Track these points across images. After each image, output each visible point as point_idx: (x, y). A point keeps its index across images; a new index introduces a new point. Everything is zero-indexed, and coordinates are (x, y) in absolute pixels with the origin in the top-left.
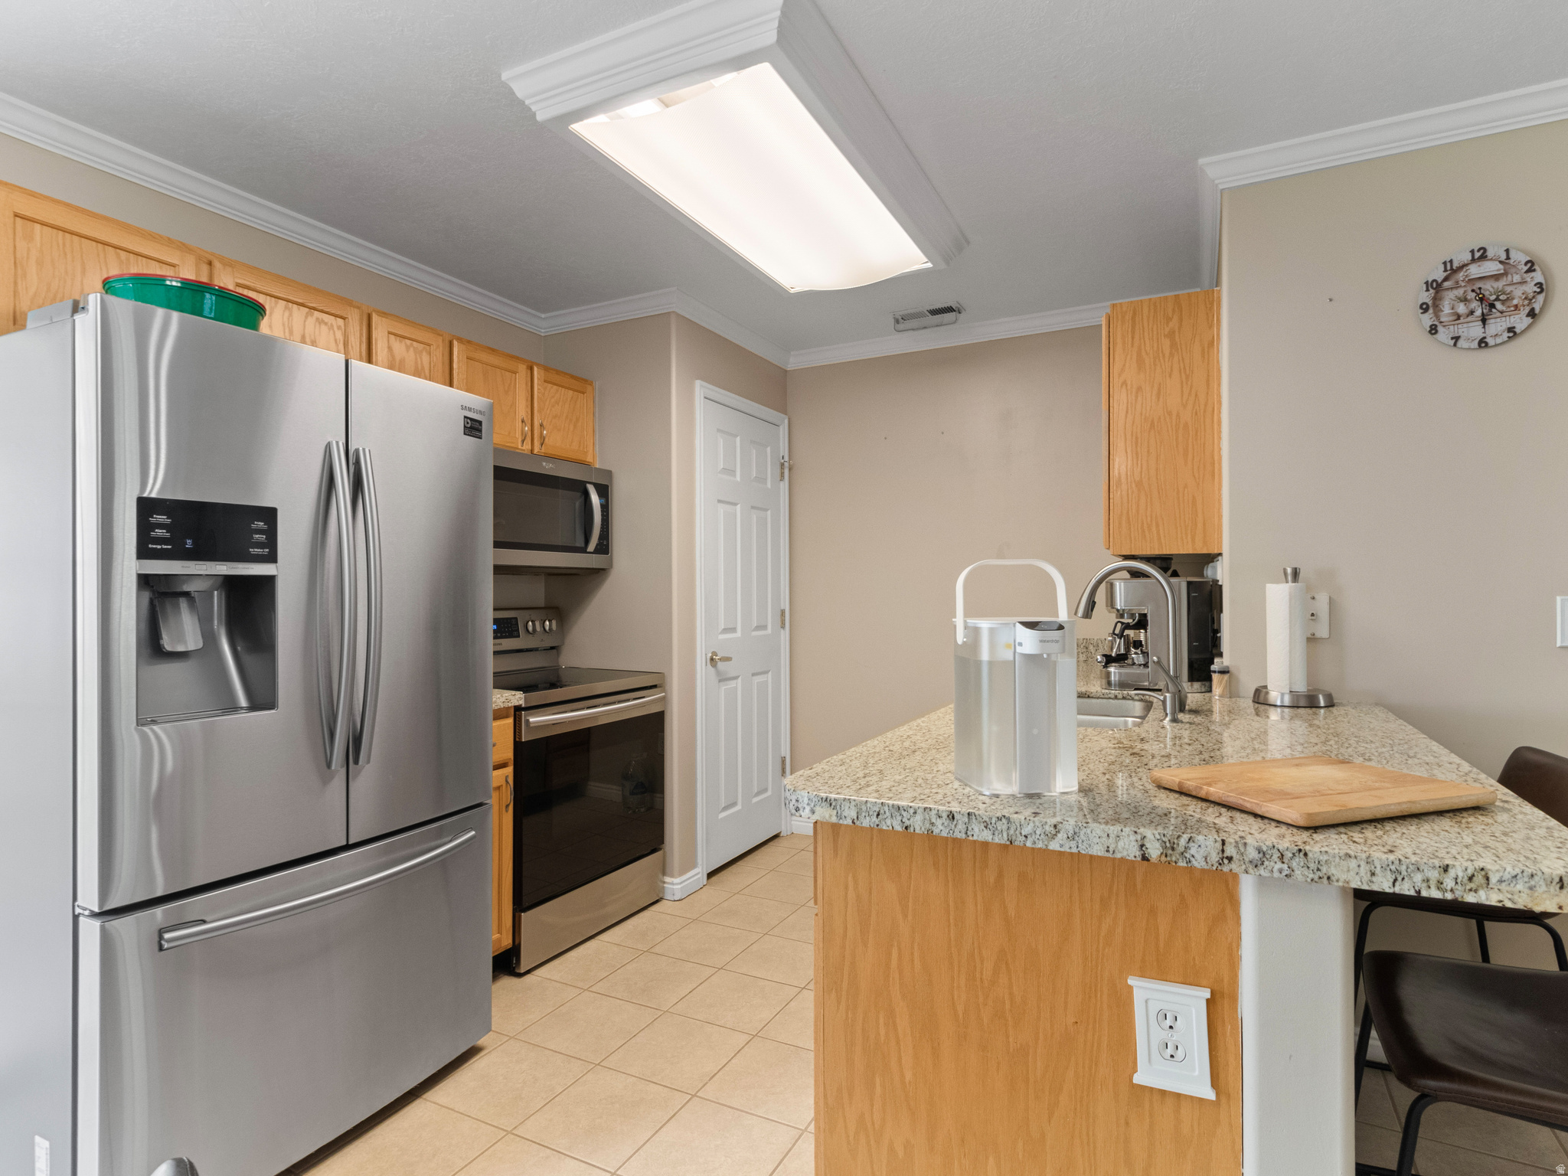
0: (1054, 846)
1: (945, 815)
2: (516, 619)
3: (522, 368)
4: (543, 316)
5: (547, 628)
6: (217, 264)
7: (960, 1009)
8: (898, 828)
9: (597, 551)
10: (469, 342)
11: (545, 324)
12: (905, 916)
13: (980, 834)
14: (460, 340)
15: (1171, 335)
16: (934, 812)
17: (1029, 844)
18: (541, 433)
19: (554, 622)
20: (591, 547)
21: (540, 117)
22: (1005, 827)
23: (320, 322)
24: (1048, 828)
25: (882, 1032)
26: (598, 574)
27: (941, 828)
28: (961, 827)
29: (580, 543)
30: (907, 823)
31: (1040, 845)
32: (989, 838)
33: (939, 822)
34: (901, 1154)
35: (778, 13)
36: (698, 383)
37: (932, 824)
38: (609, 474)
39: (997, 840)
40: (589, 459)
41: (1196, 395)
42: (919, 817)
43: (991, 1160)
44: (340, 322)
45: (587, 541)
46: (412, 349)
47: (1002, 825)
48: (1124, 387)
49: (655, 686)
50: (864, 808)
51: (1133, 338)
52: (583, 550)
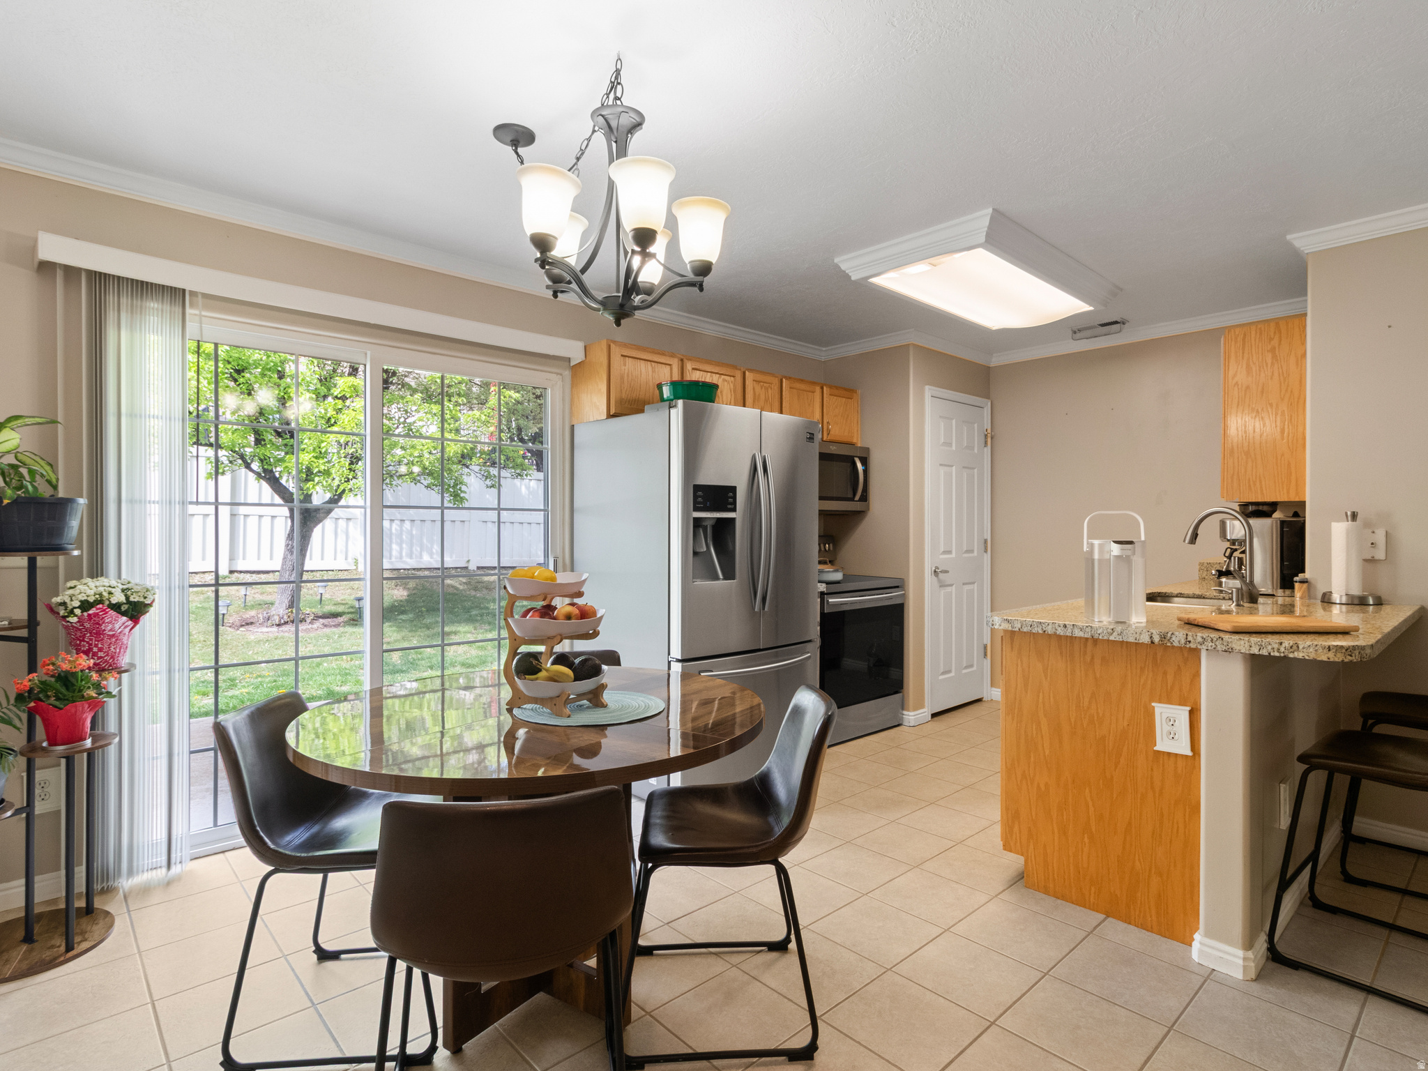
0: (1112, 638)
1: (1062, 626)
3: (818, 389)
4: (824, 349)
5: (827, 549)
6: (685, 360)
7: (1073, 720)
8: (1040, 632)
9: (860, 500)
10: (790, 378)
11: (823, 354)
12: (1046, 678)
13: (1078, 633)
14: (786, 378)
15: (1273, 350)
16: (1057, 624)
17: (1100, 638)
18: (828, 427)
19: (831, 545)
20: (857, 498)
21: (853, 278)
22: (1090, 630)
23: (724, 380)
24: (1109, 630)
25: (1035, 733)
26: (859, 515)
27: (1060, 631)
28: (1070, 630)
29: (850, 495)
30: (1045, 629)
31: (1105, 638)
32: (1082, 636)
33: (1059, 629)
34: (1043, 789)
35: (986, 229)
36: (927, 387)
37: (1056, 630)
38: (867, 450)
39: (1086, 636)
40: (855, 441)
41: (1292, 392)
42: (1050, 627)
43: (1087, 791)
44: (732, 378)
45: (854, 495)
47: (1087, 630)
48: (1236, 386)
49: (898, 587)
50: (1024, 623)
51: (1243, 353)
52: (852, 499)
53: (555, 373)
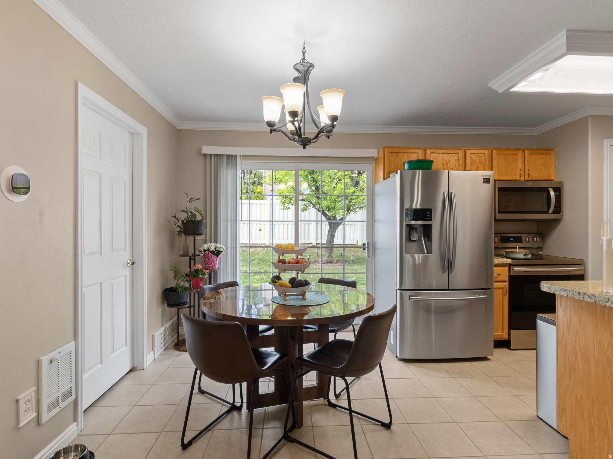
0: (608, 305)
1: (577, 293)
2: (521, 237)
3: (520, 153)
4: (535, 128)
5: (535, 241)
6: (426, 150)
7: (597, 357)
8: (565, 295)
9: (553, 212)
10: (499, 149)
11: (536, 131)
12: (580, 327)
13: (587, 299)
14: (495, 149)
16: (574, 292)
17: (600, 303)
18: (529, 172)
19: (538, 239)
20: (551, 211)
21: (499, 92)
22: (594, 298)
23: (451, 156)
24: (606, 299)
25: (574, 360)
26: (557, 221)
27: (576, 296)
28: (582, 296)
29: (545, 209)
30: (568, 294)
31: (604, 304)
32: (589, 301)
33: (576, 294)
34: (579, 398)
35: (566, 43)
36: (606, 141)
37: (574, 295)
38: (561, 183)
39: (591, 302)
40: (552, 178)
42: (570, 293)
43: (606, 407)
44: (457, 154)
45: (549, 208)
46: (478, 156)
47: (593, 297)
49: (580, 264)
50: (556, 289)
52: (547, 212)
53: (369, 164)
